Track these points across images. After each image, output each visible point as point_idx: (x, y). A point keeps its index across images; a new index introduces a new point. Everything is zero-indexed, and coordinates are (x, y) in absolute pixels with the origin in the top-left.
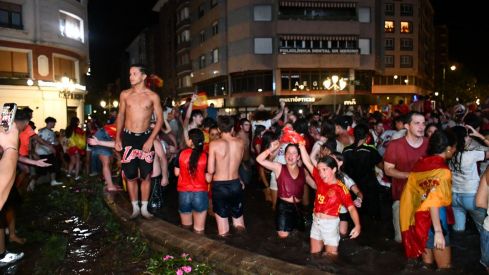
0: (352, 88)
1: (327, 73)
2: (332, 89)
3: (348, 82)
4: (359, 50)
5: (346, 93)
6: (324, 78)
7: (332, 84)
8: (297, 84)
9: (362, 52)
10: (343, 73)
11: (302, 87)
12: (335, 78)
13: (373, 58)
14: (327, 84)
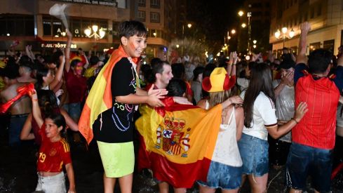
0: (110, 37)
1: (88, 22)
2: (93, 38)
3: (107, 32)
4: (117, 3)
5: (105, 42)
6: (86, 27)
7: (92, 32)
8: (59, 30)
9: (119, 6)
10: (102, 23)
11: (64, 34)
12: (95, 28)
13: (128, 11)
14: (88, 32)
